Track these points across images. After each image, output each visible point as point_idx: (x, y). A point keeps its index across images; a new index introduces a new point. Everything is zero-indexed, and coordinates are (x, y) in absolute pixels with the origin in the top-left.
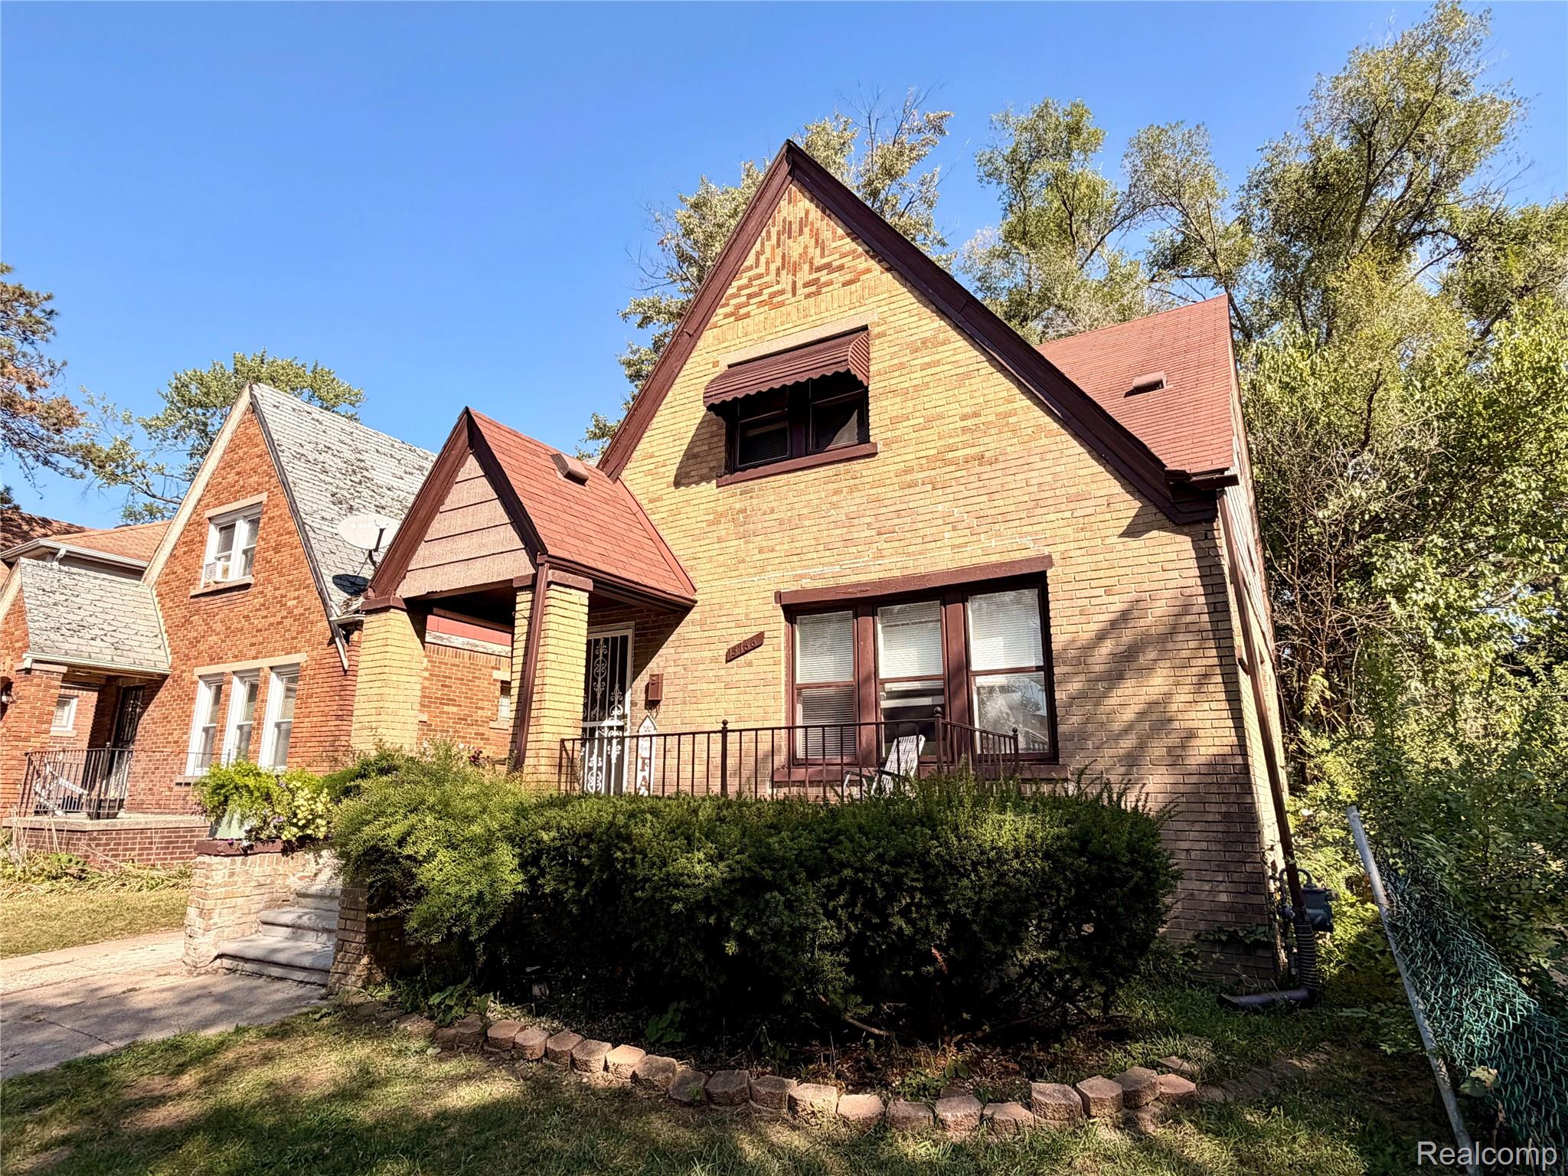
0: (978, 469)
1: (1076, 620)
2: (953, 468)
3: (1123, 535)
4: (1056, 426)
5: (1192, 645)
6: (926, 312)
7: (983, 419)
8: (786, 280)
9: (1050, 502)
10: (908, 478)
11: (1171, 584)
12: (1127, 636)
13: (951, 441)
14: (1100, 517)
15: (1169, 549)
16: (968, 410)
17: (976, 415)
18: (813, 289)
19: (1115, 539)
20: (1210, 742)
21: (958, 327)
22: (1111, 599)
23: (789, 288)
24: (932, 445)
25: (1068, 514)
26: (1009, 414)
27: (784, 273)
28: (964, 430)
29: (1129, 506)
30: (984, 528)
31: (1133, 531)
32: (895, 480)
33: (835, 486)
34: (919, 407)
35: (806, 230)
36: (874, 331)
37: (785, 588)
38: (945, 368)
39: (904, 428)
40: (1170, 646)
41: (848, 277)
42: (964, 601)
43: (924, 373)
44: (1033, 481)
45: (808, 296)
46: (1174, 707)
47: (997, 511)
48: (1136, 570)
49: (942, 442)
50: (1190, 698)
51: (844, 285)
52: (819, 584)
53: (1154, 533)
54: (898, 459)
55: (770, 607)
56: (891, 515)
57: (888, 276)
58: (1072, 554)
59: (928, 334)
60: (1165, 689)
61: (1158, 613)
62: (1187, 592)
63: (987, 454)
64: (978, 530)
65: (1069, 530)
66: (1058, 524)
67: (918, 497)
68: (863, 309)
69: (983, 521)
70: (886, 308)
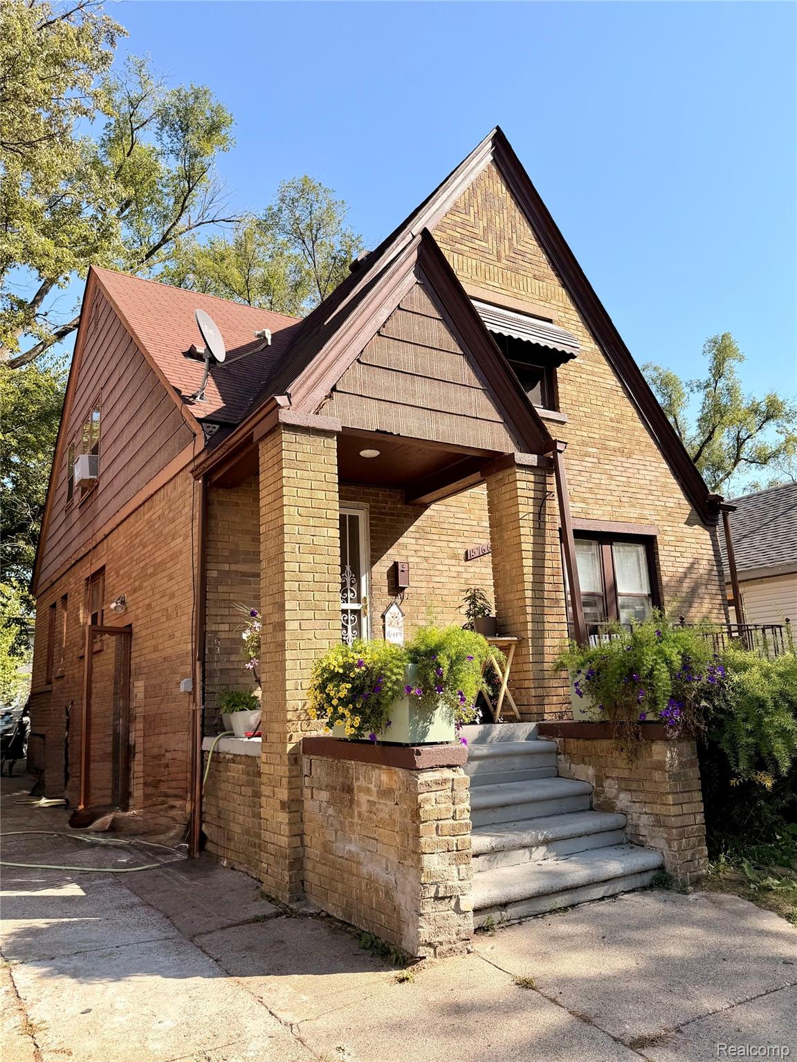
0: (620, 459)
2: (608, 452)
3: (685, 524)
4: (655, 447)
5: (713, 591)
6: (587, 333)
7: (622, 426)
8: (491, 243)
9: (655, 493)
10: (585, 449)
11: (705, 557)
13: (607, 433)
14: (677, 510)
15: (703, 537)
16: (613, 416)
17: (618, 421)
18: (514, 265)
19: (683, 525)
21: (605, 354)
22: (684, 560)
23: (495, 252)
24: (596, 431)
25: (663, 504)
26: (635, 429)
27: (490, 237)
29: (686, 508)
30: (626, 499)
31: (689, 523)
35: (505, 211)
38: (600, 380)
41: (537, 273)
42: (612, 544)
44: (647, 477)
45: (510, 269)
47: (632, 490)
48: (691, 545)
49: (602, 432)
51: (535, 277)
53: (697, 526)
54: (578, 433)
57: (562, 291)
58: (666, 528)
59: (589, 350)
62: (710, 563)
63: (625, 451)
64: (623, 499)
65: (664, 514)
66: (660, 508)
67: (590, 465)
68: (548, 305)
69: (626, 495)
70: (563, 315)
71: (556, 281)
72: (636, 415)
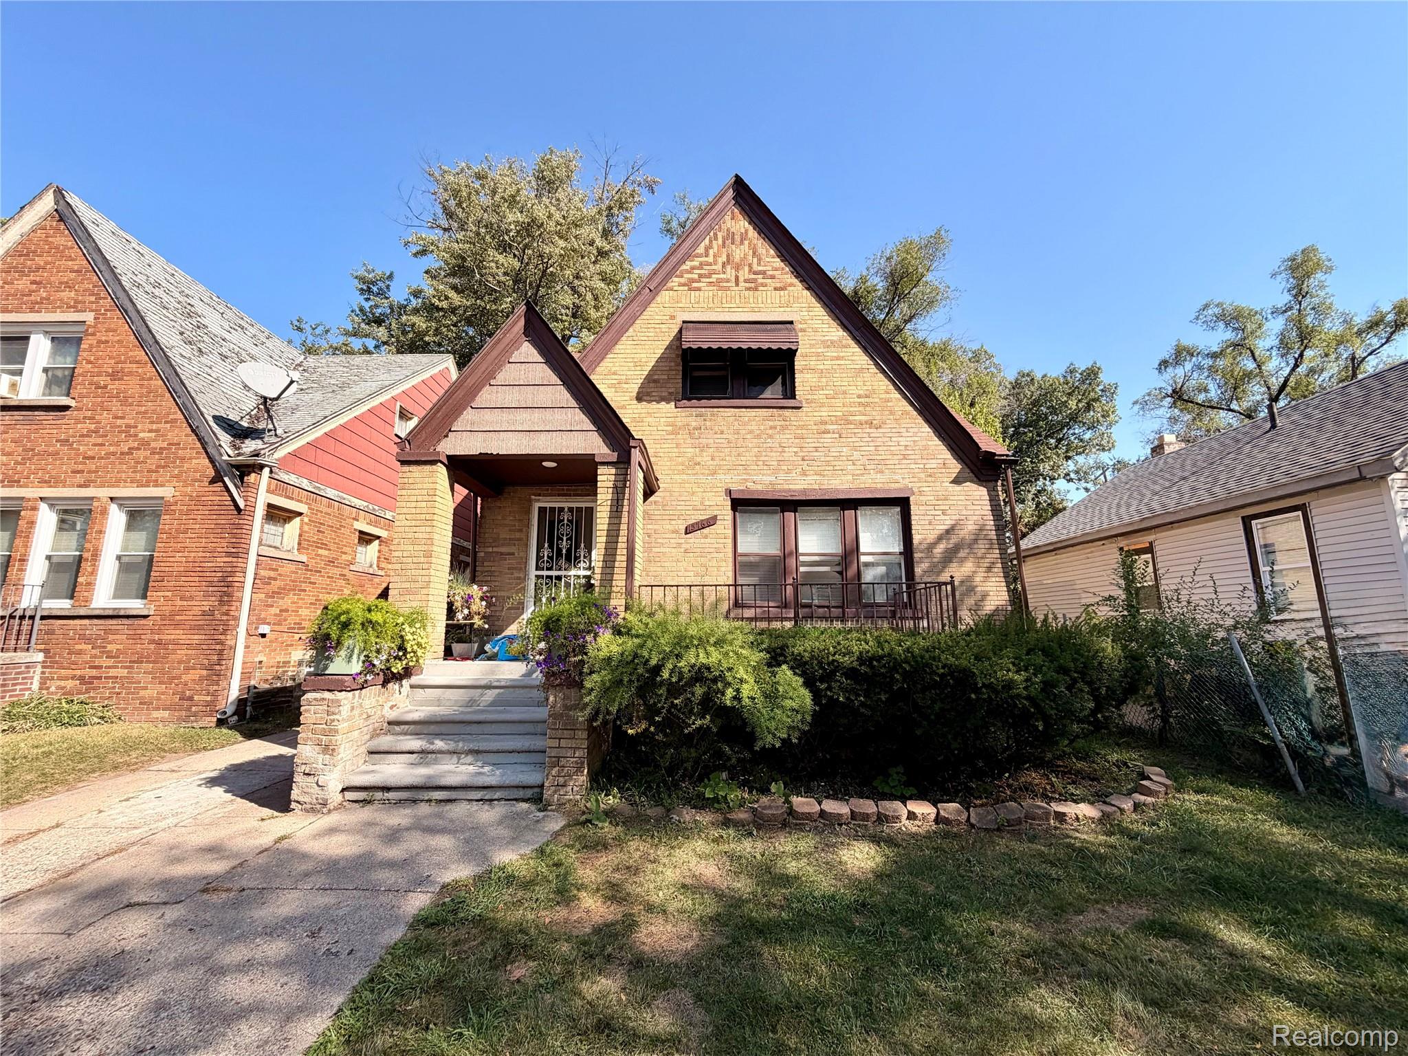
0: (868, 430)
1: (927, 527)
2: (852, 426)
3: (951, 482)
4: (915, 413)
5: (987, 546)
6: (834, 324)
7: (871, 400)
8: (730, 273)
9: (913, 457)
10: (823, 427)
11: (977, 513)
12: (954, 540)
13: (851, 409)
14: (940, 471)
15: (976, 493)
16: (861, 392)
17: (867, 397)
18: (753, 285)
19: (948, 484)
20: (995, 598)
21: (854, 338)
22: (946, 517)
23: (733, 279)
24: (839, 409)
25: (922, 466)
26: (888, 401)
27: (728, 268)
28: (859, 403)
29: (955, 467)
30: (873, 467)
31: (957, 481)
32: (815, 427)
33: (771, 423)
34: (831, 384)
35: (746, 242)
36: (798, 326)
37: (734, 487)
38: (847, 362)
39: (820, 396)
40: (976, 546)
41: (778, 285)
42: (856, 509)
43: (834, 362)
44: (902, 443)
45: (748, 289)
46: (978, 579)
47: (880, 457)
48: (959, 503)
49: (845, 409)
50: (986, 575)
51: (775, 289)
52: (759, 487)
53: (968, 484)
54: (815, 414)
55: (722, 498)
56: (811, 449)
57: (807, 293)
58: (924, 489)
59: (835, 338)
60: (974, 569)
61: (970, 527)
62: (985, 518)
63: (874, 422)
64: (868, 467)
65: (922, 475)
66: (916, 471)
67: (830, 440)
68: (789, 309)
69: (872, 462)
70: (806, 313)
71: (799, 286)
72: (891, 387)
